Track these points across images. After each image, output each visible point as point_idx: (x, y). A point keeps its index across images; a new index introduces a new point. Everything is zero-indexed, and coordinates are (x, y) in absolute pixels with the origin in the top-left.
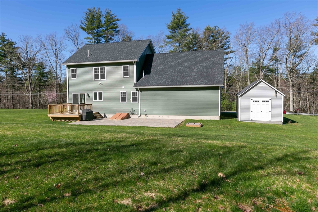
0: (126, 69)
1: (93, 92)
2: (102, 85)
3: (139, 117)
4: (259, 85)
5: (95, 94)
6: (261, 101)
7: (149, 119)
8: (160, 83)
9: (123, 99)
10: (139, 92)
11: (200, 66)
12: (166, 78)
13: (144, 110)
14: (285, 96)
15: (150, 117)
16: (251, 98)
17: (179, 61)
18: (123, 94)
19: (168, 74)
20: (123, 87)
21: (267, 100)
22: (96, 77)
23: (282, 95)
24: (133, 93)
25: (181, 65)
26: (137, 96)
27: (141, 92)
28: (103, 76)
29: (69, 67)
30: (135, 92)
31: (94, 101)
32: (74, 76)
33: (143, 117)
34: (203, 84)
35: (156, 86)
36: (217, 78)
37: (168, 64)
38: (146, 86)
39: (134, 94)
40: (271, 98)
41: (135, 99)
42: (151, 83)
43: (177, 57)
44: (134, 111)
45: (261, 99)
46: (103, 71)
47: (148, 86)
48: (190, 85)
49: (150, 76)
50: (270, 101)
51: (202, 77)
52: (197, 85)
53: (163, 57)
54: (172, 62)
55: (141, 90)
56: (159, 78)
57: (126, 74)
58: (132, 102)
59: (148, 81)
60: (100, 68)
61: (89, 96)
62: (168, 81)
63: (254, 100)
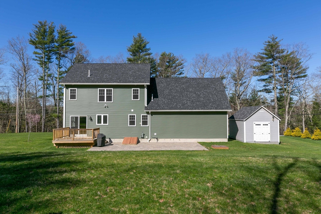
0: (136, 92)
1: (97, 115)
2: (108, 107)
3: (149, 141)
4: (260, 111)
5: (99, 118)
6: (262, 125)
7: (161, 143)
8: (172, 107)
9: (132, 123)
10: (149, 117)
11: (204, 92)
12: (176, 102)
13: (155, 134)
14: (280, 120)
15: (161, 140)
16: (254, 122)
17: (183, 86)
18: (132, 117)
19: (177, 99)
20: (132, 110)
21: (267, 124)
22: (102, 99)
23: (278, 119)
24: (143, 116)
25: (186, 90)
26: (147, 119)
27: (152, 116)
28: (109, 99)
29: (67, 87)
30: (145, 116)
31: (97, 124)
32: (73, 97)
33: (154, 141)
34: (214, 109)
35: (168, 109)
36: (224, 103)
37: (173, 88)
38: (158, 110)
39: (145, 118)
40: (269, 122)
41: (145, 123)
42: (162, 106)
43: (179, 83)
44: (144, 135)
45: (262, 123)
46: (109, 92)
47: (161, 109)
48: (202, 109)
49: (159, 100)
50: (269, 124)
51: (210, 103)
52: (208, 109)
53: (166, 82)
54: (176, 87)
55: (152, 114)
56: (169, 102)
57: (136, 97)
58: (141, 126)
59: (158, 105)
60: (105, 89)
61: (91, 120)
62: (179, 105)
63: (257, 124)
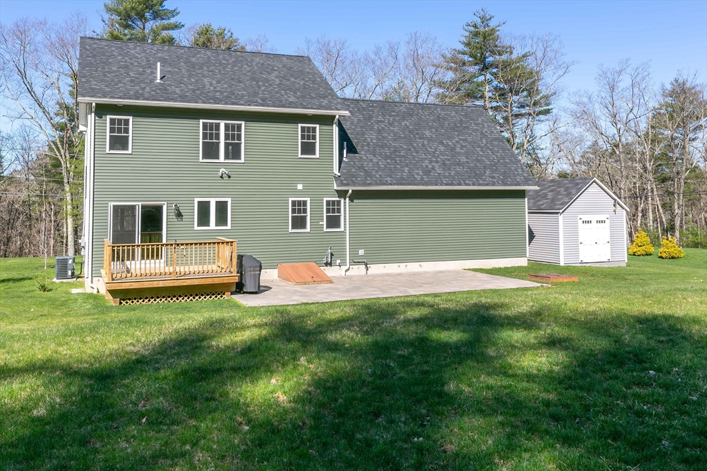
0: (308, 135)
1: (197, 200)
2: (229, 177)
3: (347, 271)
4: (590, 190)
5: (204, 208)
6: (594, 222)
7: (374, 276)
8: (402, 178)
9: (299, 222)
10: (345, 204)
11: (461, 140)
12: (407, 165)
13: (361, 252)
14: (629, 210)
15: (375, 269)
16: (580, 216)
17: (406, 124)
18: (299, 206)
19: (403, 156)
20: (300, 187)
21: (603, 220)
22: (210, 151)
23: (623, 208)
24: (328, 203)
25: (418, 134)
26: (339, 211)
27: (352, 201)
28: (233, 151)
29: (101, 110)
30: (333, 202)
31: (196, 228)
33: (359, 270)
34: (499, 185)
35: (395, 184)
37: (383, 128)
39: (333, 207)
40: (608, 216)
41: (333, 222)
42: (378, 176)
43: (393, 114)
44: (332, 255)
45: (594, 218)
46: (233, 133)
48: (474, 185)
49: (361, 158)
50: (607, 221)
51: (485, 167)
52: (487, 185)
53: (359, 110)
54: (391, 124)
55: (357, 195)
56: (388, 163)
57: (308, 148)
58: (325, 230)
59: (366, 171)
60: (222, 124)
61: (179, 215)
62: (418, 174)
63: (584, 220)
